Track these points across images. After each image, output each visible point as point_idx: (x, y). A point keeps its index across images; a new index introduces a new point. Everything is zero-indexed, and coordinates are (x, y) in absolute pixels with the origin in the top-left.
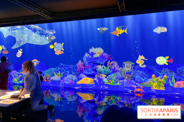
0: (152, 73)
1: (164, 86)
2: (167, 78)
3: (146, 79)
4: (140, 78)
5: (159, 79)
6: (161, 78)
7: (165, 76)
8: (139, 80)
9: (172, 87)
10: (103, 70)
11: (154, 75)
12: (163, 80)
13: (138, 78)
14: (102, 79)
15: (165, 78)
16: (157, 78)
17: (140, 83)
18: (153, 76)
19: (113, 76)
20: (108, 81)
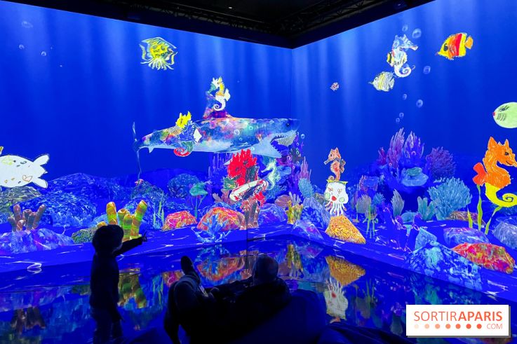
0: (107, 197)
1: (138, 230)
2: (145, 207)
3: (89, 219)
4: (69, 217)
5: (125, 214)
6: (132, 211)
7: (142, 203)
8: (68, 225)
9: (158, 230)
11: (111, 204)
12: (135, 215)
13: (64, 219)
15: (141, 210)
16: (120, 211)
17: (68, 234)
18: (110, 206)
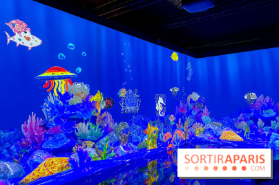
10: (88, 132)
14: (86, 152)
19: (105, 141)
20: (98, 153)
